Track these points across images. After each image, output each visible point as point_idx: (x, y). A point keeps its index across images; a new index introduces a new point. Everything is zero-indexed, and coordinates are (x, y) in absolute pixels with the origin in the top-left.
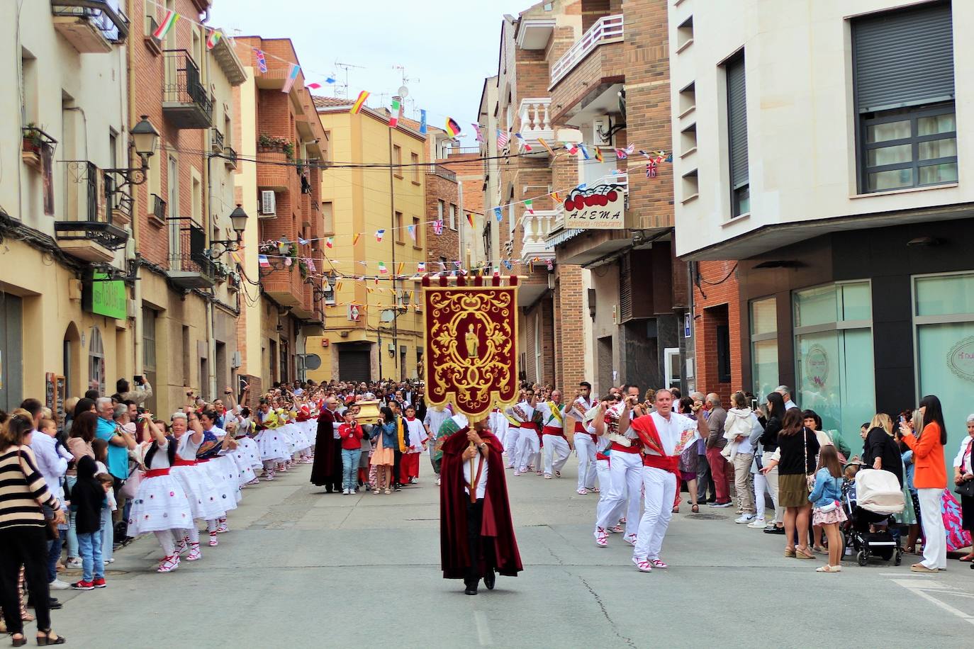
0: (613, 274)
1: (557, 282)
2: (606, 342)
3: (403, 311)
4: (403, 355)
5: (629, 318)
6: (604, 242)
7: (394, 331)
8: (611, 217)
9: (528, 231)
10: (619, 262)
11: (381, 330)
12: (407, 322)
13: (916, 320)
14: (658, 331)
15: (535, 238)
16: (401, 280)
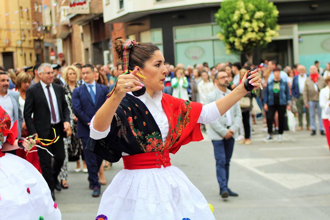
0: (88, 28)
1: (73, 30)
2: (87, 50)
3: (24, 41)
4: (25, 55)
5: (93, 42)
6: (83, 18)
7: (21, 48)
8: (85, 9)
9: (62, 13)
10: (90, 24)
11: (17, 47)
12: (26, 44)
13: (175, 41)
14: (102, 46)
15: (64, 15)
16: (23, 30)
